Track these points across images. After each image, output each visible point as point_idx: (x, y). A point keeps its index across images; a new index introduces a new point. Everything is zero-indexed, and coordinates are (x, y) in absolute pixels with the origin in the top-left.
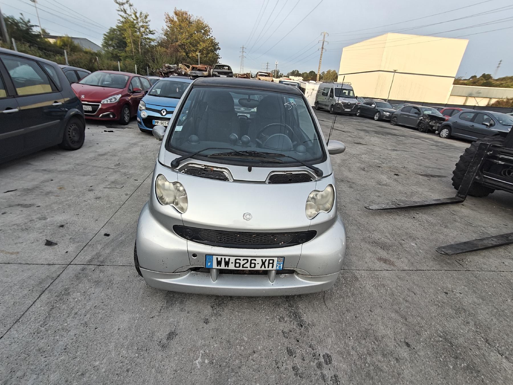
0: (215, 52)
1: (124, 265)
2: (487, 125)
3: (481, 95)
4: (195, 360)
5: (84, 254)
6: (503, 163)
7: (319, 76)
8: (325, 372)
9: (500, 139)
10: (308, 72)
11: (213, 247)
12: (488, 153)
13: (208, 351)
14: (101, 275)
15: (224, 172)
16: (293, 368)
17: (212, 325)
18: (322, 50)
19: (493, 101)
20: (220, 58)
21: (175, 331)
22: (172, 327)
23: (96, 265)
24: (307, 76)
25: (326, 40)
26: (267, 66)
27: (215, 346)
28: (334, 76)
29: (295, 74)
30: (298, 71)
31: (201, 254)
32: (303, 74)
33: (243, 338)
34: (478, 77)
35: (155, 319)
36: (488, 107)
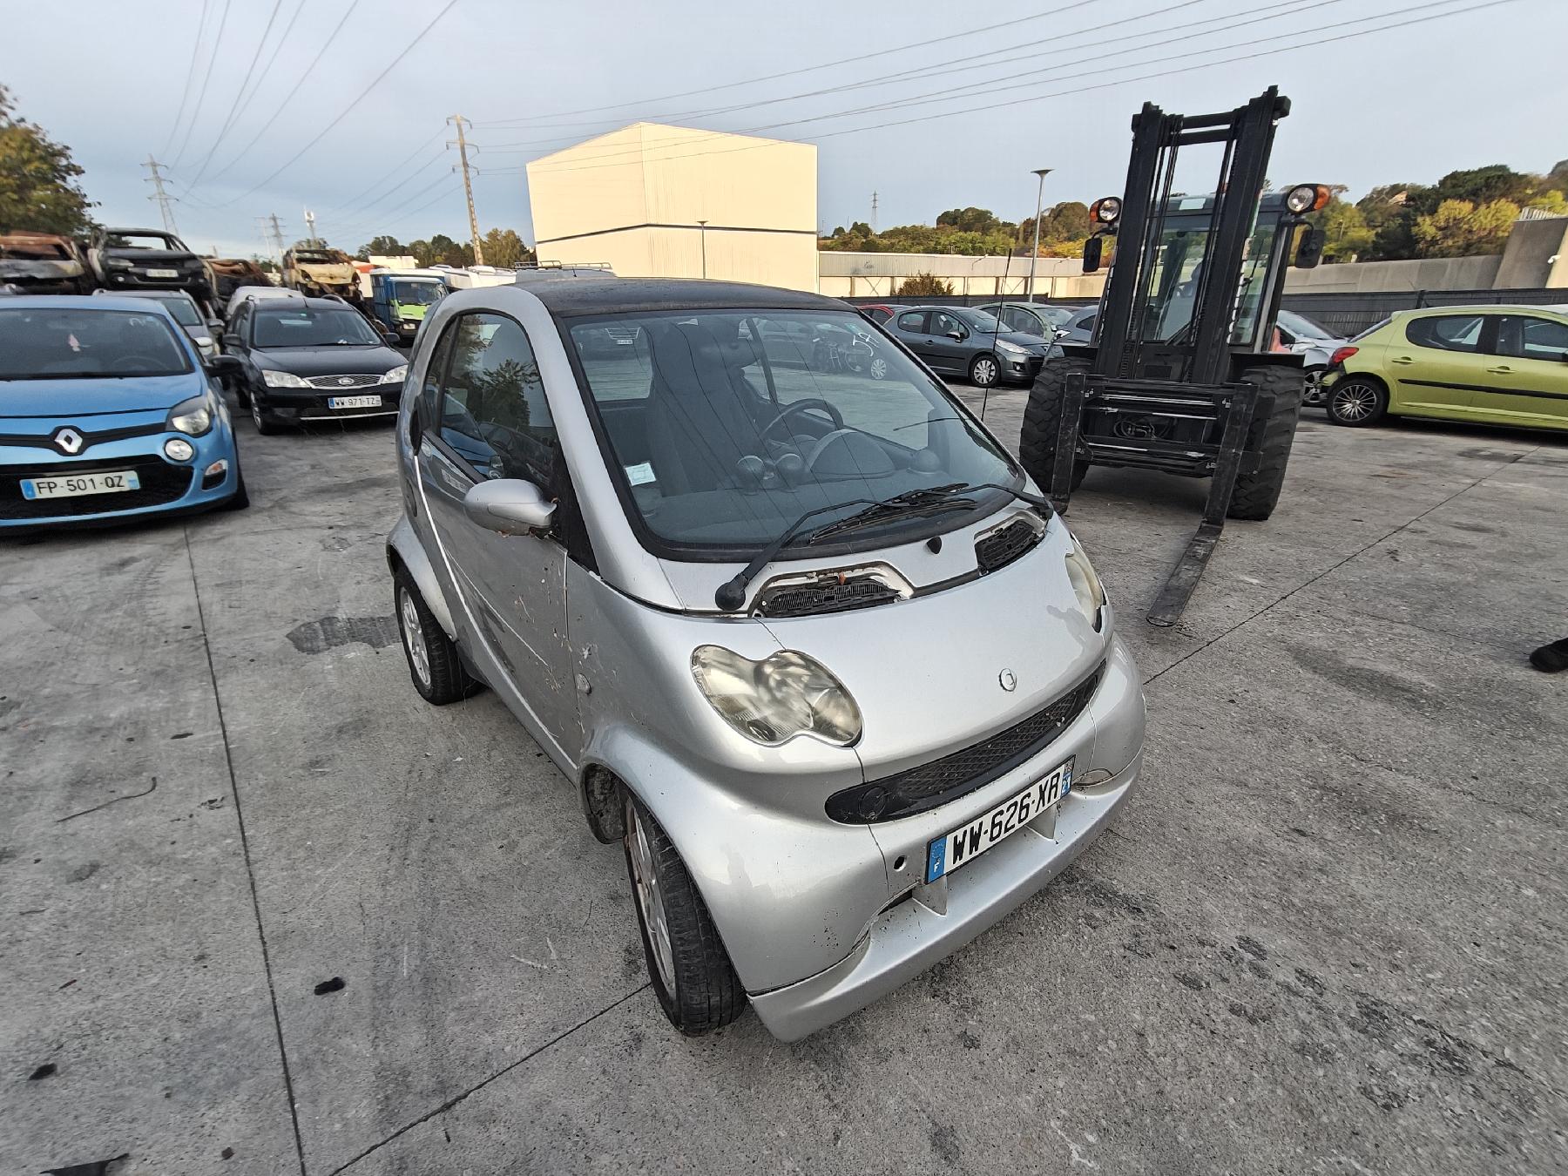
0: (59, 182)
1: (538, 1045)
2: (956, 337)
3: (874, 271)
4: (1069, 1158)
5: (324, 1106)
6: (1116, 410)
7: (479, 249)
8: (1281, 978)
9: (1079, 363)
10: (428, 240)
11: (936, 811)
12: (1087, 396)
13: (1063, 1111)
14: (499, 1133)
15: (872, 577)
16: (1232, 1011)
17: (993, 1040)
18: (466, 172)
19: (900, 283)
20: (89, 205)
21: (935, 1124)
22: (916, 1120)
23: (434, 1114)
24: (429, 251)
25: (467, 139)
26: (276, 226)
27: (1061, 1084)
28: (514, 247)
29: (388, 248)
30: (392, 241)
31: (913, 849)
32: (414, 246)
33: (1085, 1020)
34: (847, 230)
35: (847, 1134)
36: (895, 298)
